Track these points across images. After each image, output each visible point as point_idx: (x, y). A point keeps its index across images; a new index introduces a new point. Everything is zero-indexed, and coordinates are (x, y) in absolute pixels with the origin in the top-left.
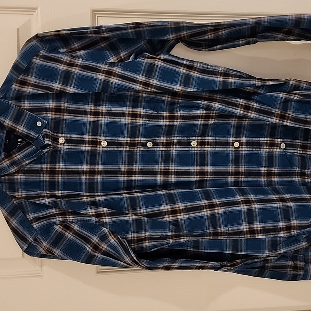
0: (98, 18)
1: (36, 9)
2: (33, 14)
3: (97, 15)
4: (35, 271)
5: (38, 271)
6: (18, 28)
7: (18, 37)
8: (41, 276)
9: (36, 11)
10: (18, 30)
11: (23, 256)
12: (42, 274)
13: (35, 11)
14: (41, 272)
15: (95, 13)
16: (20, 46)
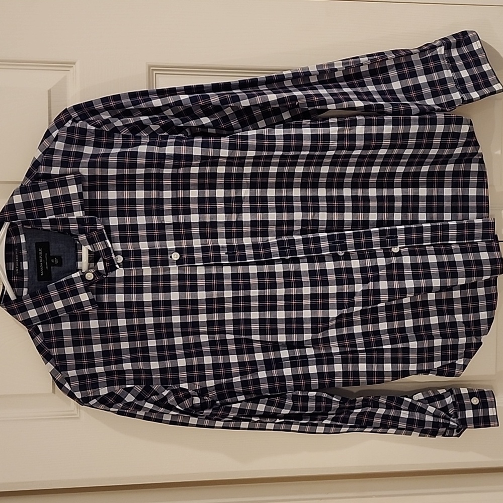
0: (157, 75)
1: (74, 64)
2: (69, 71)
3: (155, 72)
4: (69, 411)
5: (73, 411)
6: (49, 89)
7: (50, 107)
8: (77, 418)
9: (74, 67)
10: (49, 91)
11: (54, 391)
12: (78, 416)
13: (72, 67)
14: (78, 412)
15: (152, 69)
16: (52, 116)
